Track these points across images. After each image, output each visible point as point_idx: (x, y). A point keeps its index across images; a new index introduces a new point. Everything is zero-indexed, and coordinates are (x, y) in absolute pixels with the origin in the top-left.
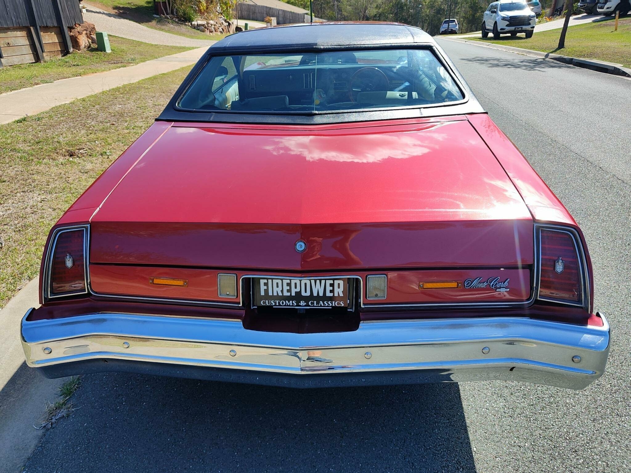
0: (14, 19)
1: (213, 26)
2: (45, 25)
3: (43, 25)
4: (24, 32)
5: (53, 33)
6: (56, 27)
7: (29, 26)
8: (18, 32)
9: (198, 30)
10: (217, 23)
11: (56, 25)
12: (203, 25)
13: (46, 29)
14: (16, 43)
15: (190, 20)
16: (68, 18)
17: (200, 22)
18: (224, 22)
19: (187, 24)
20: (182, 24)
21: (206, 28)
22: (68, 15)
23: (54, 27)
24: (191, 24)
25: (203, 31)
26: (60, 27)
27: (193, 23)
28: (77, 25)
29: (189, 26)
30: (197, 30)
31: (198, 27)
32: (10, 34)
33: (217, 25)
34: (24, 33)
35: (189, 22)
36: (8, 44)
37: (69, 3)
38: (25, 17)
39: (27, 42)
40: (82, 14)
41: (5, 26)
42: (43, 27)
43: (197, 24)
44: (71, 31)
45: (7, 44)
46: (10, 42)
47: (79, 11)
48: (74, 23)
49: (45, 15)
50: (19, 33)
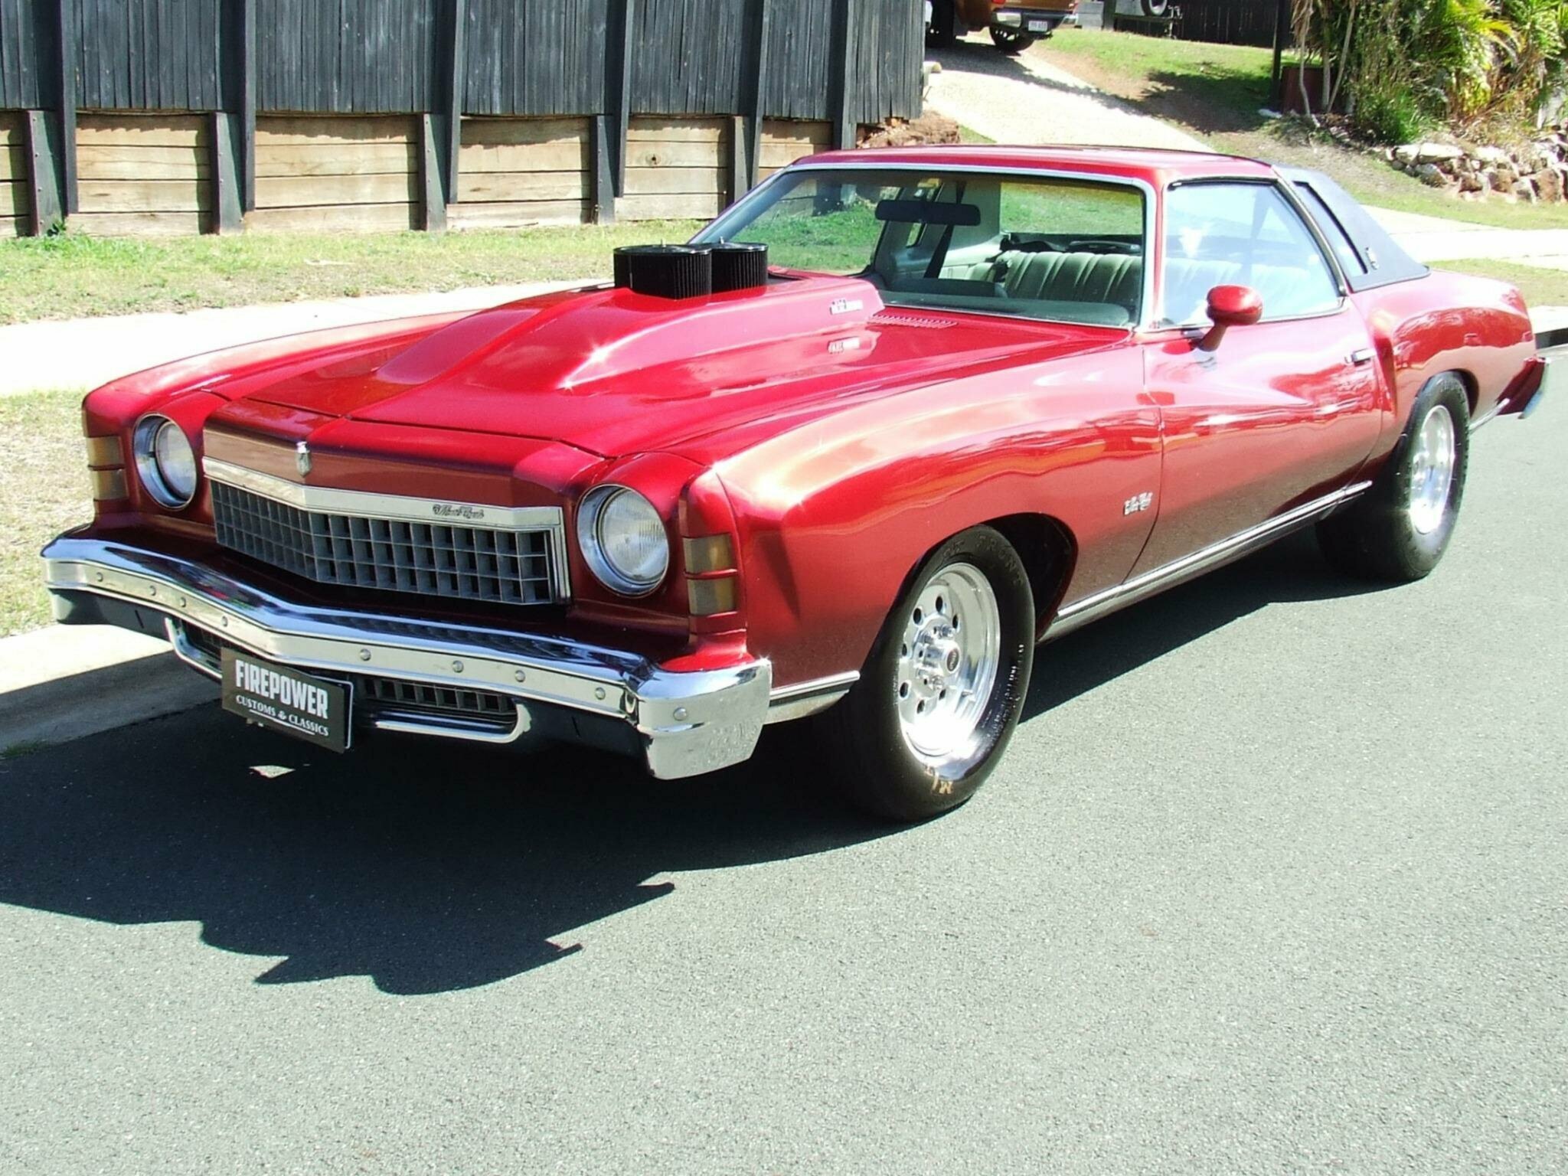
0: (692, 92)
1: (1489, 169)
2: (785, 114)
3: (776, 114)
4: (713, 130)
5: (807, 140)
6: (820, 122)
7: (734, 111)
8: (696, 131)
9: (1416, 175)
10: (1514, 159)
11: (820, 114)
12: (1441, 162)
13: (784, 125)
14: (677, 160)
15: (1394, 136)
16: (870, 100)
17: (1430, 149)
18: (1552, 158)
19: (1377, 149)
20: (1360, 149)
21: (1450, 172)
22: (874, 90)
23: (813, 121)
24: (1394, 153)
25: (1433, 182)
26: (832, 123)
27: (1403, 149)
28: (894, 121)
29: (1383, 157)
30: (1411, 175)
31: (1417, 169)
32: (669, 132)
33: (1514, 166)
34: (712, 134)
35: (1391, 144)
36: (654, 159)
37: (888, 54)
38: (729, 88)
39: (714, 160)
40: (925, 90)
41: (660, 111)
42: (779, 120)
43: (1418, 157)
44: (866, 139)
45: (650, 158)
46: (659, 155)
47: (915, 78)
48: (884, 114)
49: (795, 86)
50: (695, 133)
